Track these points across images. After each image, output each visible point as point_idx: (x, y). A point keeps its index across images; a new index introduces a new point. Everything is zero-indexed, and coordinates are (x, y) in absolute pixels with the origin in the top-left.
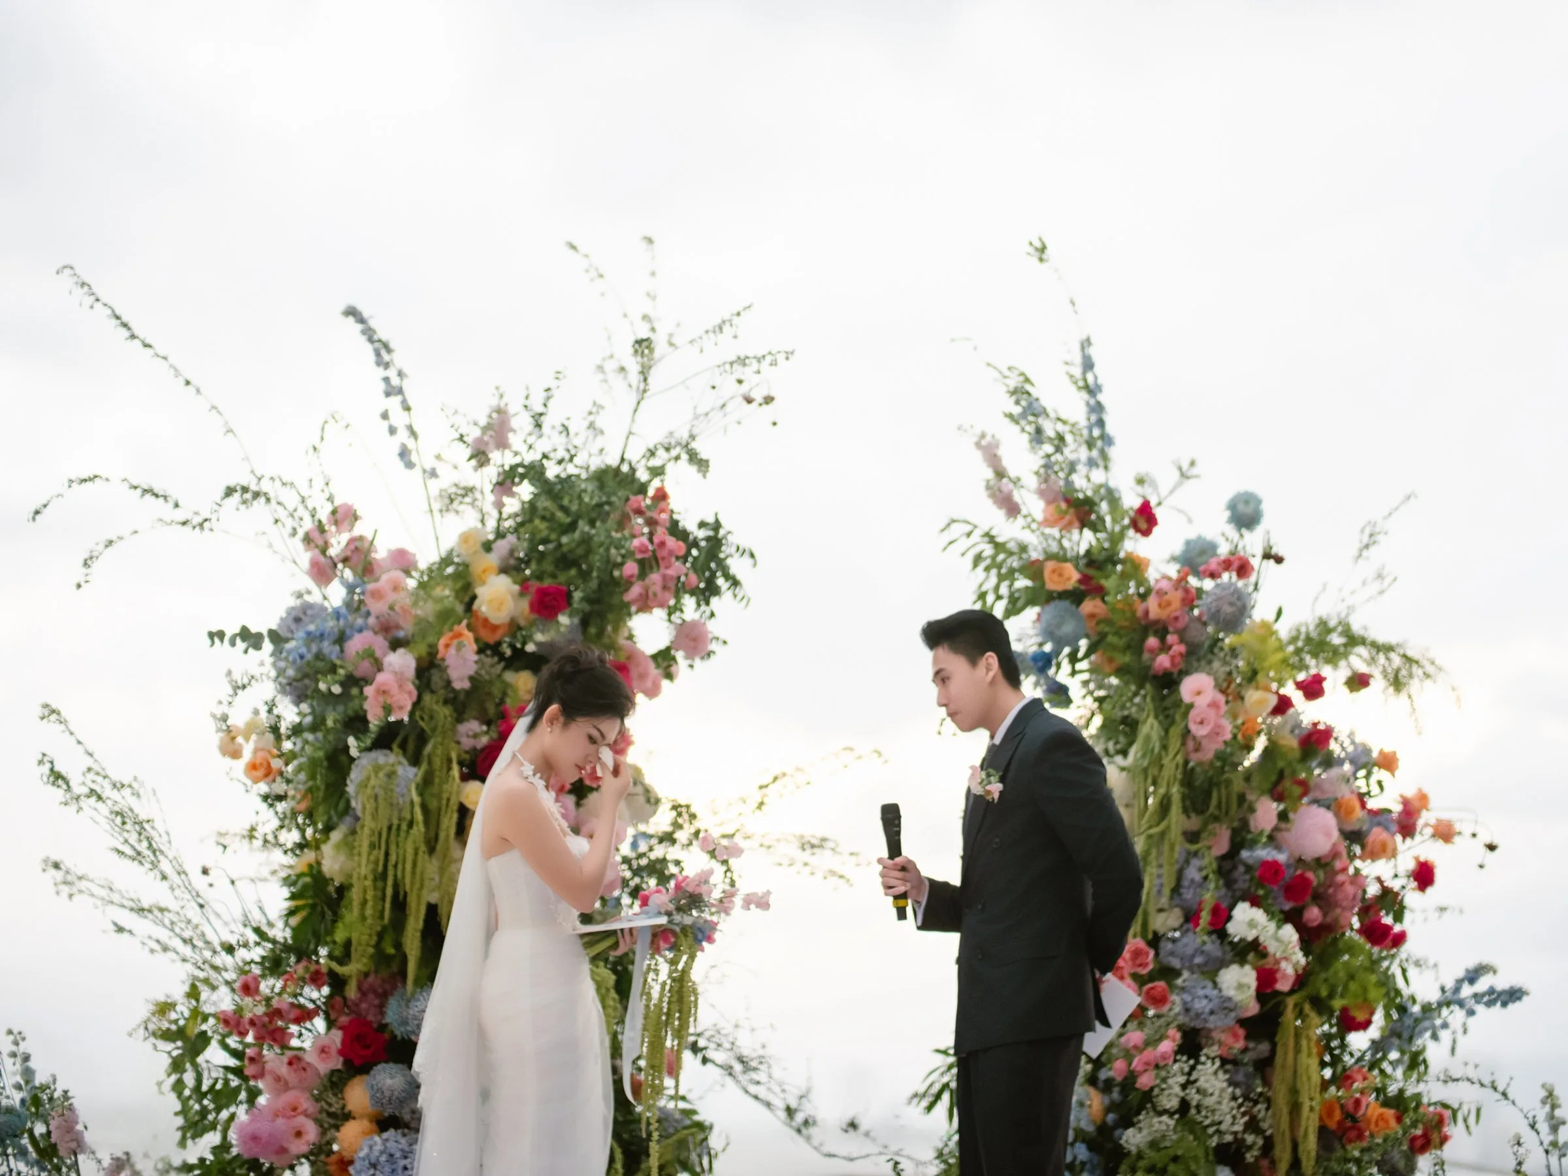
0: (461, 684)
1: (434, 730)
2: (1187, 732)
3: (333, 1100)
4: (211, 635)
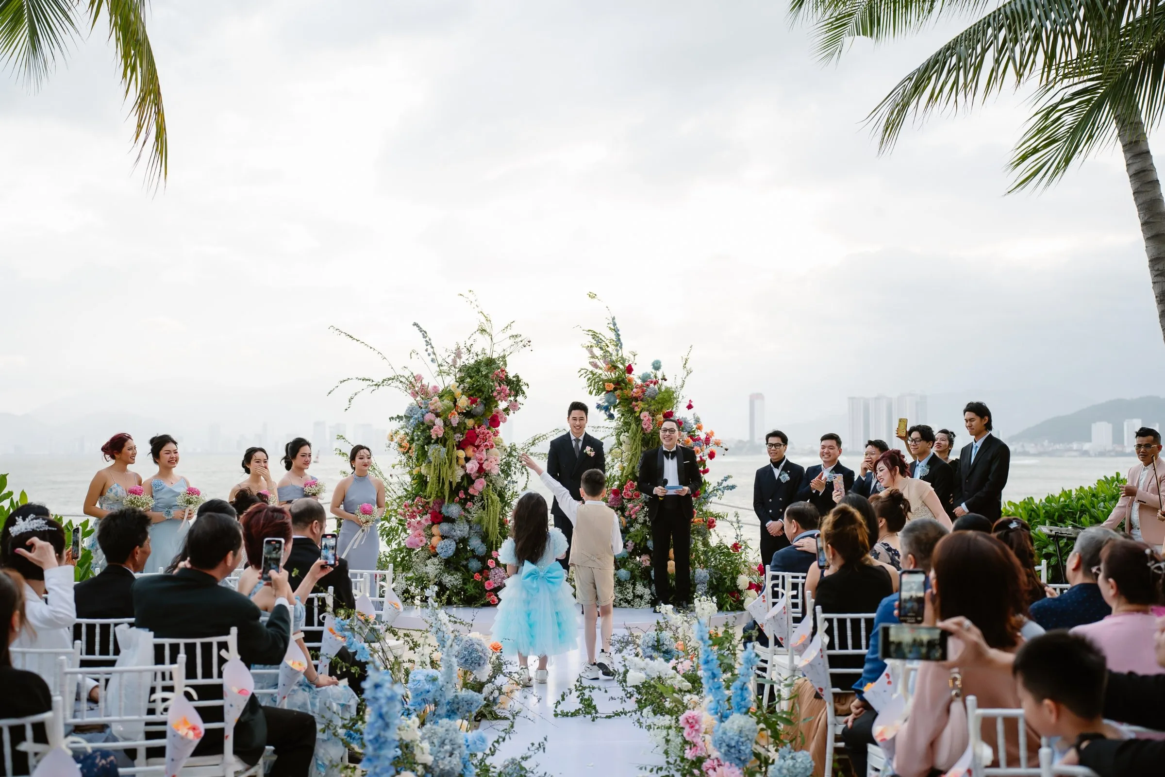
0: (454, 425)
1: (449, 438)
3: (428, 531)
4: (390, 419)
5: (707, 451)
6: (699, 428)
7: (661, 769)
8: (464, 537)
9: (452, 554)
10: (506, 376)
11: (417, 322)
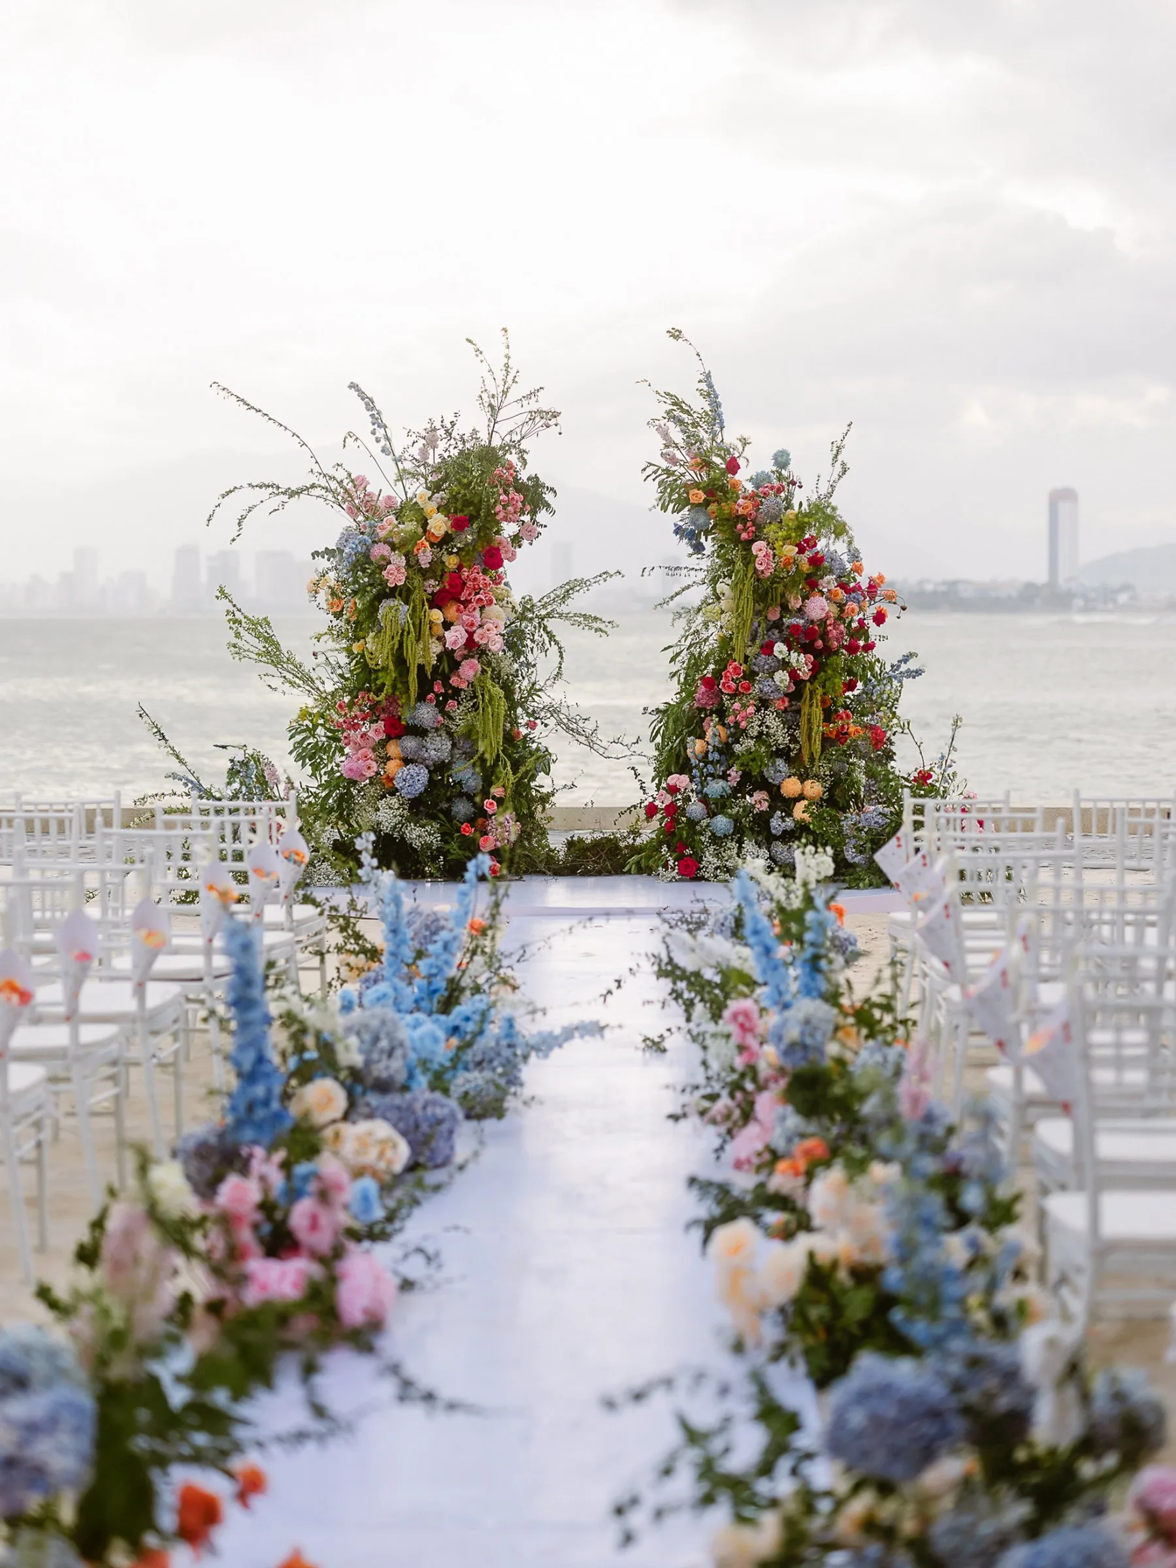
0: (425, 564)
1: (415, 588)
2: (755, 570)
3: (381, 750)
4: (313, 554)
5: (871, 611)
6: (858, 570)
7: (697, 1087)
8: (443, 762)
9: (422, 789)
10: (516, 479)
11: (356, 382)
